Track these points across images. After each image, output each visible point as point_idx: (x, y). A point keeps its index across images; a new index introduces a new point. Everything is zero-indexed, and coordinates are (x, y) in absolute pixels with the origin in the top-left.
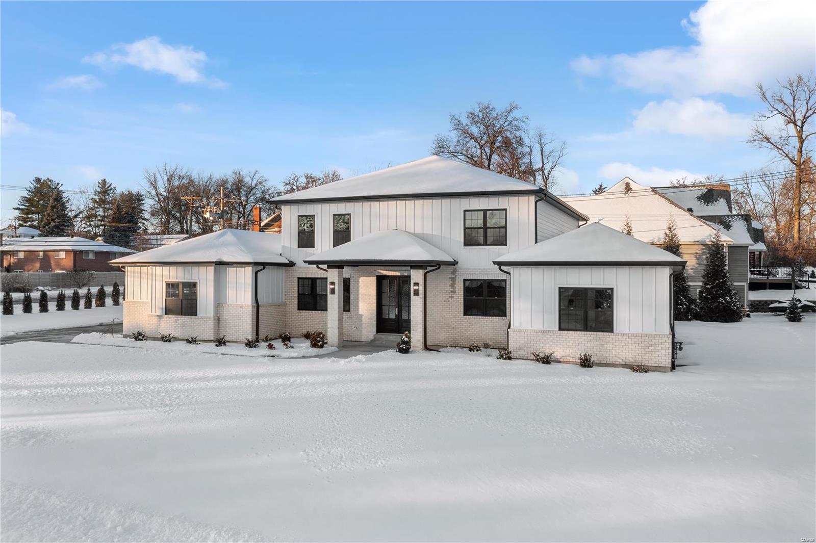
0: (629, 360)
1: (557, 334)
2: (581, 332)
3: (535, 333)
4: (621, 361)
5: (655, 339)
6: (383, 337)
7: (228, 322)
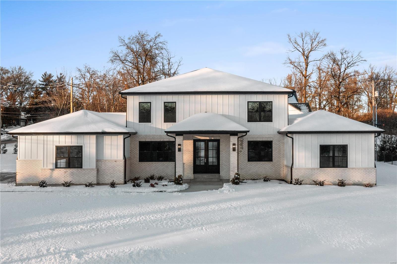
0: (356, 181)
1: (320, 170)
2: (332, 168)
3: (308, 170)
4: (352, 182)
5: (368, 170)
6: (200, 176)
7: (105, 171)
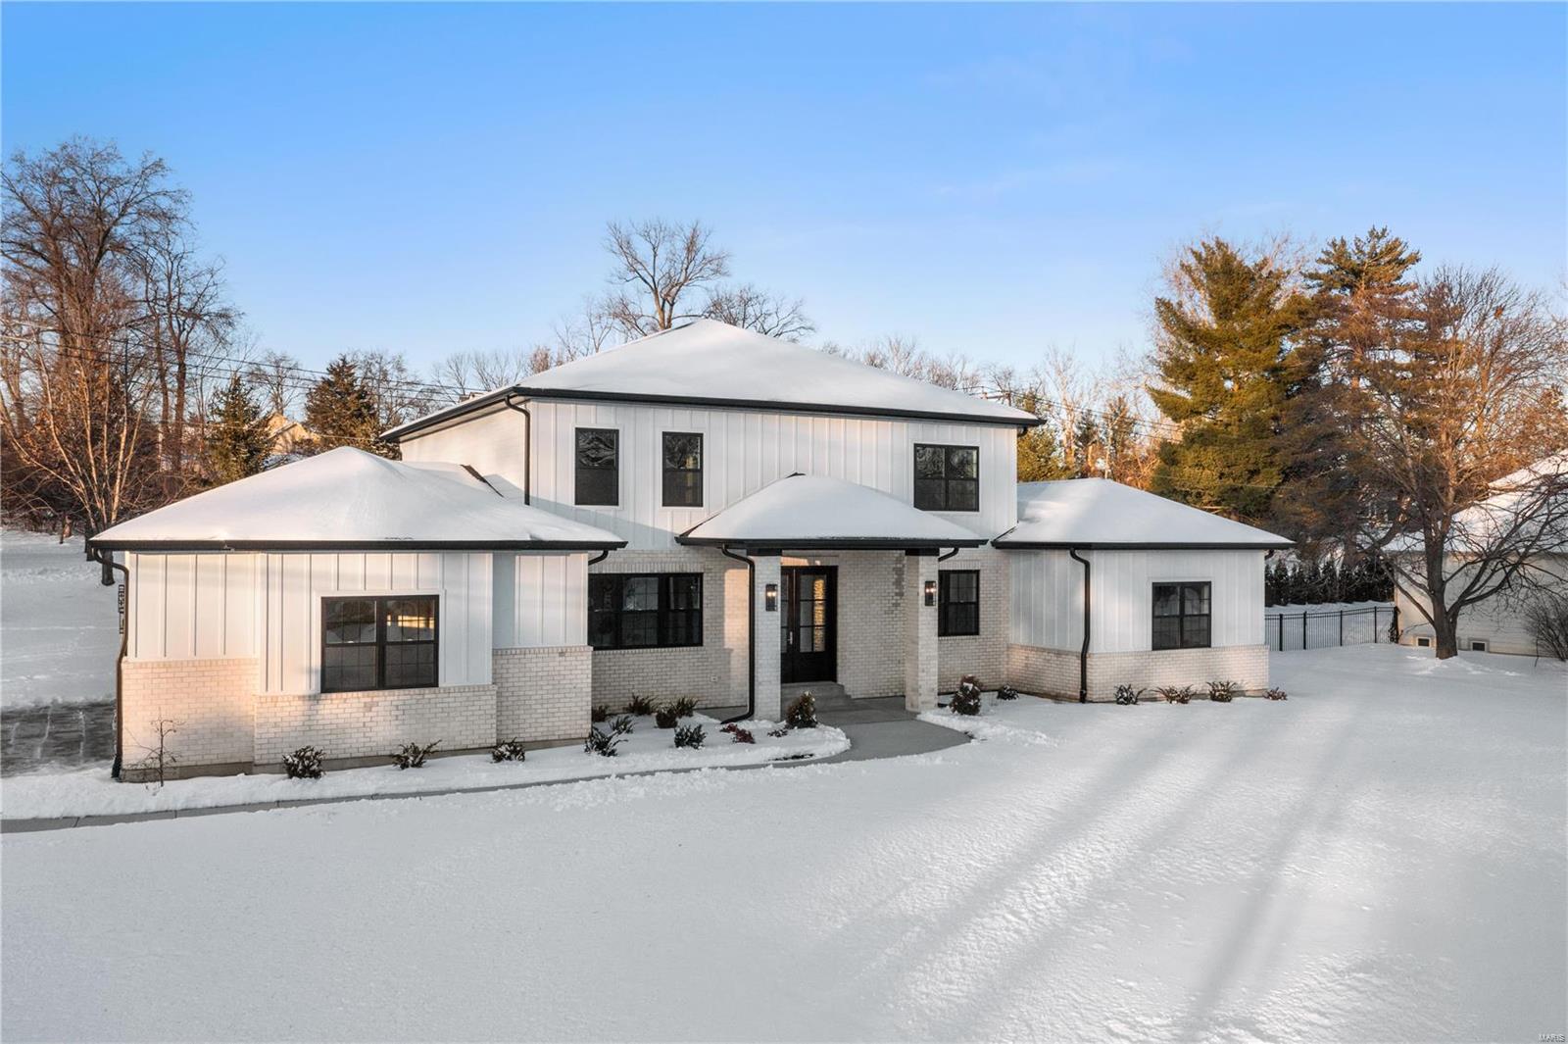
1: (1152, 656)
5: (1254, 652)
7: (522, 693)
